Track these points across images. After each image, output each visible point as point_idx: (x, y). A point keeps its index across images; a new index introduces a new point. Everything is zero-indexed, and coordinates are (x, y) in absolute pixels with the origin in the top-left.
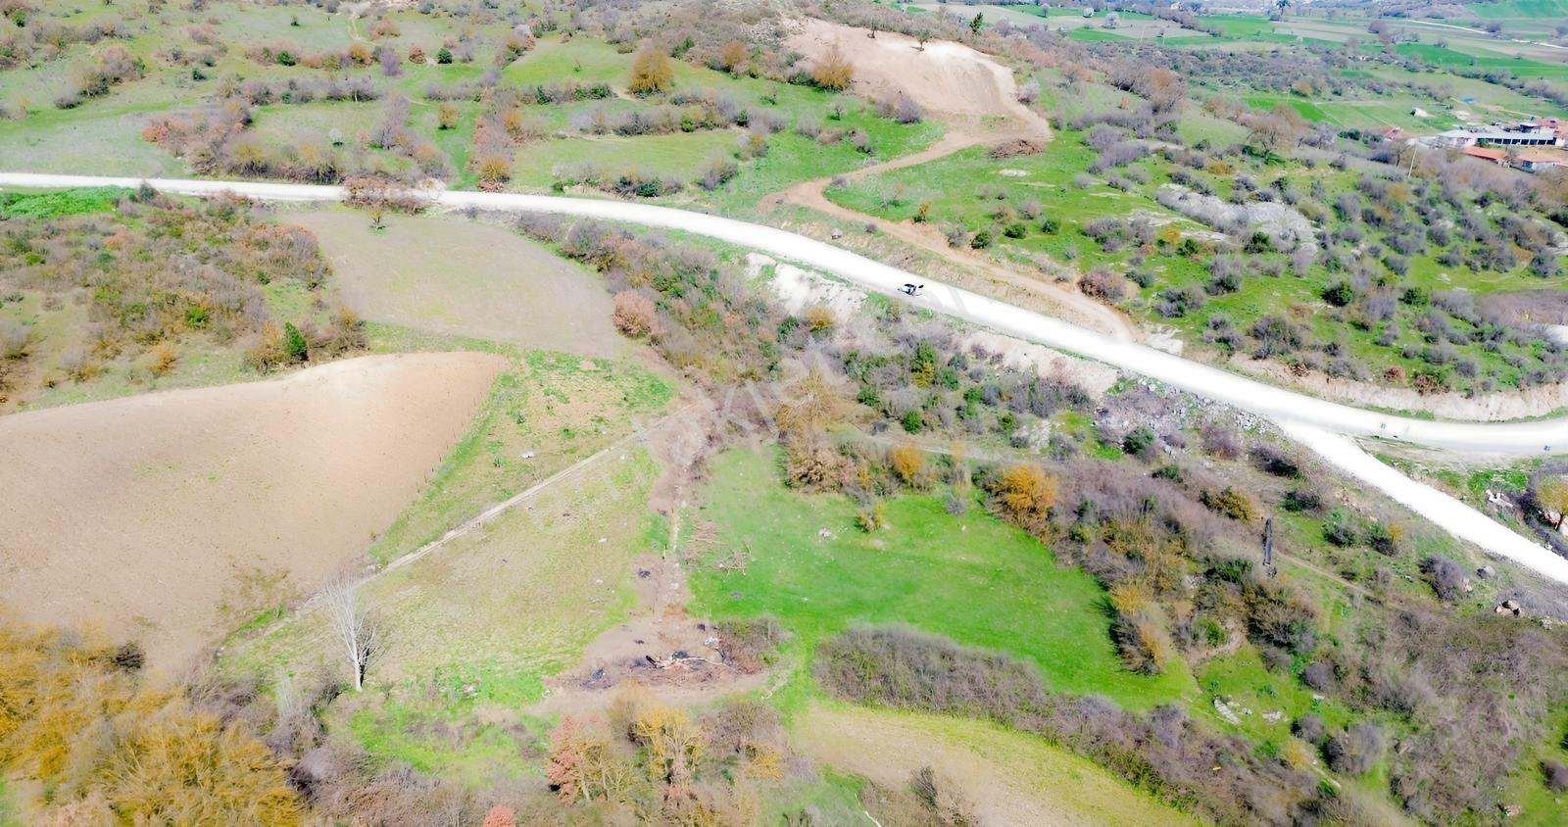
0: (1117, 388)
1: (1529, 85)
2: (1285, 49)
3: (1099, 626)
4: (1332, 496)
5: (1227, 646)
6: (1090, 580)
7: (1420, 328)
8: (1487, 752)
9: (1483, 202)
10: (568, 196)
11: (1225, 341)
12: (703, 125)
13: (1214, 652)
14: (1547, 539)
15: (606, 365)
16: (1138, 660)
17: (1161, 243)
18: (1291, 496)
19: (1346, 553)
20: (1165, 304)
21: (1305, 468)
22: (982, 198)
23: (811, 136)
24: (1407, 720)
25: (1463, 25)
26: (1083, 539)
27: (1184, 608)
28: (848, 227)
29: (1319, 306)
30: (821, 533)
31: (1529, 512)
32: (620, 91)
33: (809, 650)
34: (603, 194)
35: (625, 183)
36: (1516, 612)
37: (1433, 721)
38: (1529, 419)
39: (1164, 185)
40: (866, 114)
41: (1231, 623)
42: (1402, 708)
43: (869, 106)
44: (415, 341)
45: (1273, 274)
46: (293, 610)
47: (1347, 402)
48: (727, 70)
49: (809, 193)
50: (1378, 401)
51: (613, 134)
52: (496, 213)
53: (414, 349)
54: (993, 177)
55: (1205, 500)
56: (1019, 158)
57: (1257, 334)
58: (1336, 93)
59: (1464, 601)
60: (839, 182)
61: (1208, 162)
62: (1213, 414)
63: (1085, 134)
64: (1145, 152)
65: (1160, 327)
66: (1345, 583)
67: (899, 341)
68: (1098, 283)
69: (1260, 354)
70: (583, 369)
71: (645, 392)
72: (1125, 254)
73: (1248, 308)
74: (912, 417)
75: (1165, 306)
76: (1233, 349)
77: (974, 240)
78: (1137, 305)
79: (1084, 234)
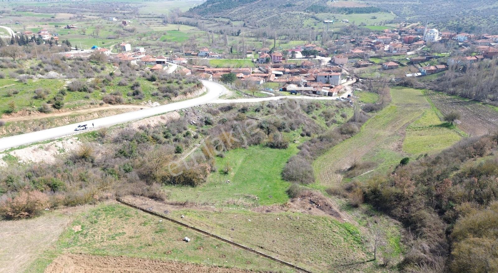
0: (181, 115)
6: (252, 145)
14: (257, 97)
18: (239, 111)
19: (261, 112)
31: (248, 95)
47: (197, 97)
61: (16, 65)
62: (204, 107)
65: (145, 102)
67: (116, 141)
68: (114, 99)
69: (176, 95)
70: (80, 230)
71: (111, 213)
72: (96, 91)
73: (150, 88)
74: (180, 147)
75: (139, 96)
76: (170, 97)
77: (54, 107)
78: (129, 100)
79: (73, 91)
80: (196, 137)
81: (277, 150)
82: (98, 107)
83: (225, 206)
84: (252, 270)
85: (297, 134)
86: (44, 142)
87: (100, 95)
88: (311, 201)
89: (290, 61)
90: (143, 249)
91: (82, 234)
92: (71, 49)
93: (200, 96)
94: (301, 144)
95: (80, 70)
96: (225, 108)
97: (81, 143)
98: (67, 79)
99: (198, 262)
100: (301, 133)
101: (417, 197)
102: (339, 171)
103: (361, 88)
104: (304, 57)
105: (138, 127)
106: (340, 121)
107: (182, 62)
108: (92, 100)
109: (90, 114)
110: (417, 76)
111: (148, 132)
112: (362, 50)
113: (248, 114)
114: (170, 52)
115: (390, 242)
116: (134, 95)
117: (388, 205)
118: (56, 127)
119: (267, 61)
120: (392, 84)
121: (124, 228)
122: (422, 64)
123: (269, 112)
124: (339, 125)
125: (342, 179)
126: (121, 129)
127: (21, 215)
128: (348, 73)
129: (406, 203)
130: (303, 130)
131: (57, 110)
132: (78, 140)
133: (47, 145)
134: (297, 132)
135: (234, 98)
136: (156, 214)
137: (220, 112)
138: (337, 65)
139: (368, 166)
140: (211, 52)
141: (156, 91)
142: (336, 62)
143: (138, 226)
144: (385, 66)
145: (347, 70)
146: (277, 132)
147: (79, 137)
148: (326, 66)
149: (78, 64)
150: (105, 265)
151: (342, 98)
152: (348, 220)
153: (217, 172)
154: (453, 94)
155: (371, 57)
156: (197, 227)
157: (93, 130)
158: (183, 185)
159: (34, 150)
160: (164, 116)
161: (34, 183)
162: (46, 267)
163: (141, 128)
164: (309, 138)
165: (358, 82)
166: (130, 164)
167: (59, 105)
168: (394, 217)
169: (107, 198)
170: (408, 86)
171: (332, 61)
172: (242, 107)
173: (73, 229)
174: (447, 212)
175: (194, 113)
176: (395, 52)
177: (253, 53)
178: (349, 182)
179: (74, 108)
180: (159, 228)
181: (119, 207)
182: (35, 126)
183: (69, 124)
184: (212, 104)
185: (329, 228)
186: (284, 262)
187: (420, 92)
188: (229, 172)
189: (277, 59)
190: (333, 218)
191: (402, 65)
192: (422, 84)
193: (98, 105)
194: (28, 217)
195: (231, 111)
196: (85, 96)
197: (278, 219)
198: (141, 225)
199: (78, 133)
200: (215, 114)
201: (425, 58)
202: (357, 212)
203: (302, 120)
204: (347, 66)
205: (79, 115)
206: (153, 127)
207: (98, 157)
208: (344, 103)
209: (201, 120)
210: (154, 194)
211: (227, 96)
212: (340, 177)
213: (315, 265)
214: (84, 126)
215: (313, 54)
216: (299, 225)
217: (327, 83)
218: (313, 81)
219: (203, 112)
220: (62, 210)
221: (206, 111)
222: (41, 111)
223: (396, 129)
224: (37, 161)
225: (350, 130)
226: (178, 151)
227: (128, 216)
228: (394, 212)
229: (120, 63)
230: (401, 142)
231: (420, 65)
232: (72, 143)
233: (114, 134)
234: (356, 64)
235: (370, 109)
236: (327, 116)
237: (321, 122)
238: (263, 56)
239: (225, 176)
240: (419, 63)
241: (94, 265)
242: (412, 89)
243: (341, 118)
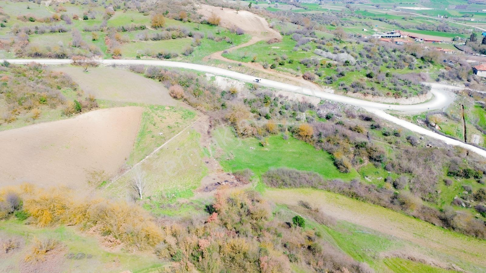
0: (321, 103)
1: (391, 21)
2: (326, 13)
3: (331, 163)
4: (382, 124)
5: (365, 164)
6: (325, 152)
7: (392, 82)
8: (431, 179)
9: (394, 51)
10: (142, 60)
11: (345, 89)
12: (179, 37)
13: (361, 166)
14: (433, 130)
15: (173, 108)
16: (344, 169)
17: (322, 65)
18: (372, 125)
19: (388, 138)
20: (327, 81)
21: (374, 119)
22: (269, 55)
23: (212, 39)
24: (411, 175)
25: (369, 5)
26: (322, 142)
27: (352, 156)
28: (233, 65)
29: (366, 78)
30: (250, 148)
31: (427, 123)
32: (149, 27)
33: (260, 177)
34: (153, 58)
35: (160, 55)
36: (431, 147)
37: (417, 174)
38: (421, 103)
39: (316, 50)
40: (227, 32)
41: (364, 158)
42: (409, 172)
43: (227, 30)
44: (113, 105)
45: (353, 71)
46: (111, 181)
47: (378, 102)
48: (181, 20)
49: (217, 55)
50: (386, 101)
51: (150, 40)
52: (122, 66)
53: (113, 106)
54: (269, 49)
55: (351, 129)
56: (275, 43)
57: (353, 86)
58: (342, 25)
59: (418, 146)
60: (226, 52)
61: (326, 43)
62: (348, 107)
63: (291, 36)
64: (309, 41)
65: (327, 87)
66: (390, 145)
68: (310, 76)
69: (356, 92)
71: (187, 114)
73: (349, 80)
76: (348, 91)
78: (320, 81)
80: (298, 119)
81: (335, 168)
82: (292, 76)
85: (382, 175)
93: (384, 103)
96: (364, 117)
105: (281, 94)
109: (280, 78)
113: (372, 132)
126: (270, 91)
132: (244, 85)
135: (397, 116)
137: (357, 117)
141: (346, 83)
160: (307, 97)
175: (334, 107)
179: (279, 71)
184: (360, 108)
188: (265, 146)
195: (367, 122)
197: (196, 165)
200: (350, 115)
205: (273, 76)
206: (288, 100)
211: (397, 112)
219: (341, 110)
221: (346, 110)
222: (264, 66)
226: (267, 117)
232: (240, 85)
239: (259, 146)
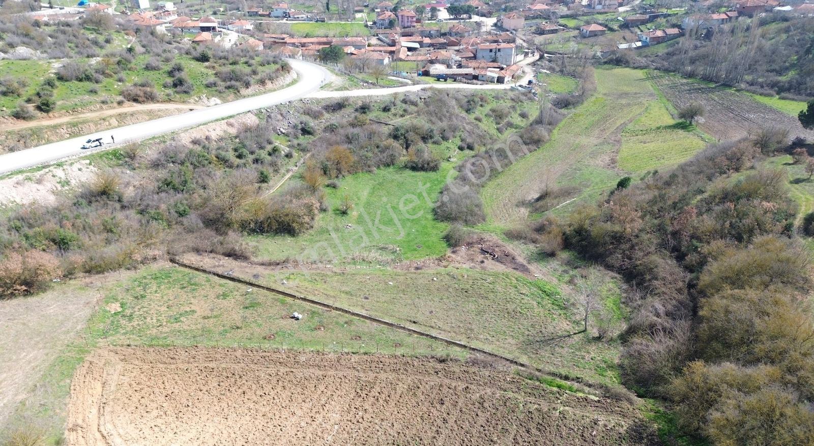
0: (260, 118)
3: (409, 173)
6: (382, 167)
11: (228, 88)
16: (434, 165)
18: (357, 110)
19: (393, 112)
31: (368, 83)
36: (424, 99)
47: (282, 87)
55: (353, 126)
65: (195, 98)
67: (156, 165)
68: (142, 94)
69: (247, 85)
70: (120, 310)
71: (166, 281)
72: (108, 80)
73: (202, 74)
74: (265, 173)
75: (183, 88)
76: (237, 89)
77: (39, 108)
78: (168, 95)
79: (67, 81)
80: (289, 156)
81: (423, 173)
82: (114, 108)
83: (349, 263)
84: (405, 355)
85: (452, 147)
86: (32, 170)
87: (116, 86)
88: (482, 250)
89: (429, 25)
90: (228, 334)
91: (123, 316)
92: (41, 7)
93: (288, 85)
94: (460, 163)
95: (70, 44)
96: (332, 106)
97: (96, 169)
98: (54, 60)
99: (319, 348)
100: (458, 145)
101: (645, 237)
102: (522, 204)
103: (547, 69)
104: (452, 17)
105: (191, 140)
106: (518, 123)
107: (244, 28)
108: (103, 95)
109: (104, 119)
110: (635, 48)
111: (208, 149)
112: (546, 5)
113: (371, 115)
114: (220, 11)
115: (606, 304)
116: (175, 85)
117: (601, 250)
118: (47, 143)
119: (391, 24)
120: (597, 62)
121: (191, 303)
122: (642, 27)
123: (405, 111)
124: (517, 130)
125: (527, 214)
126: (162, 145)
127: (15, 290)
128: (525, 45)
129: (628, 246)
130: (462, 140)
131: (45, 114)
132: (90, 164)
133: (38, 174)
134: (453, 144)
135: (346, 89)
136: (239, 281)
137: (324, 112)
138: (508, 31)
139: (567, 193)
140: (293, 10)
141: (212, 79)
142: (505, 26)
143: (215, 300)
144: (585, 31)
145: (524, 39)
146: (421, 145)
147: (92, 159)
148: (489, 33)
149: (64, 32)
150: (172, 361)
151: (520, 86)
152: (541, 275)
153: (330, 212)
154: (690, 75)
155: (562, 17)
156: (310, 298)
157: (113, 147)
158: (277, 233)
159: (17, 183)
160: (231, 120)
161: (27, 237)
162: (74, 368)
163: (195, 142)
164: (472, 153)
165: (542, 60)
166: (185, 202)
167: (47, 105)
168: (609, 267)
169: (155, 259)
170: (620, 64)
171: (499, 24)
172: (360, 103)
173: (108, 309)
174: (689, 256)
175: (282, 115)
176: (599, 7)
177: (366, 10)
178: (539, 219)
179: (74, 110)
180: (248, 301)
181: (177, 272)
182: (12, 144)
183: (69, 138)
184: (310, 99)
185: (514, 289)
186: (450, 342)
187: (640, 74)
188: (349, 212)
189: (408, 22)
190: (518, 274)
191: (611, 30)
192: (643, 61)
193: (115, 105)
194: (27, 293)
195: (343, 111)
196: (90, 89)
197: (435, 279)
198: (218, 297)
199: (88, 152)
200: (316, 116)
201: (647, 16)
202: (554, 264)
203: (460, 124)
204: (524, 32)
205: (84, 122)
206: (215, 141)
207: (129, 193)
208: (524, 94)
209: (295, 127)
210: (233, 249)
211: (333, 85)
212: (524, 211)
213: (498, 343)
214: (97, 140)
215: (466, 12)
216: (468, 286)
217: (494, 61)
218: (470, 58)
219: (296, 114)
220: (81, 280)
221: (302, 111)
222: (18, 116)
223: (606, 133)
224: (26, 202)
225: (536, 137)
226: (263, 179)
227: (195, 284)
228: (611, 260)
229: (137, 31)
230: (615, 154)
231: (639, 28)
232: (80, 170)
233: (152, 154)
234: (538, 28)
235: (564, 103)
236: (498, 116)
237: (488, 126)
238: (383, 16)
239: (344, 218)
240: (637, 26)
241: (154, 361)
242: (627, 69)
243: (520, 119)
